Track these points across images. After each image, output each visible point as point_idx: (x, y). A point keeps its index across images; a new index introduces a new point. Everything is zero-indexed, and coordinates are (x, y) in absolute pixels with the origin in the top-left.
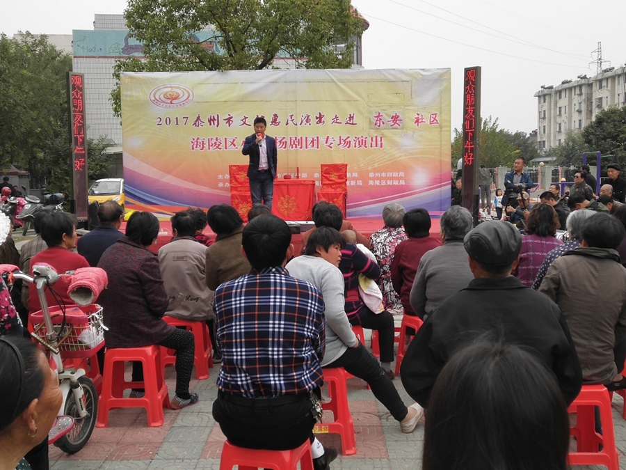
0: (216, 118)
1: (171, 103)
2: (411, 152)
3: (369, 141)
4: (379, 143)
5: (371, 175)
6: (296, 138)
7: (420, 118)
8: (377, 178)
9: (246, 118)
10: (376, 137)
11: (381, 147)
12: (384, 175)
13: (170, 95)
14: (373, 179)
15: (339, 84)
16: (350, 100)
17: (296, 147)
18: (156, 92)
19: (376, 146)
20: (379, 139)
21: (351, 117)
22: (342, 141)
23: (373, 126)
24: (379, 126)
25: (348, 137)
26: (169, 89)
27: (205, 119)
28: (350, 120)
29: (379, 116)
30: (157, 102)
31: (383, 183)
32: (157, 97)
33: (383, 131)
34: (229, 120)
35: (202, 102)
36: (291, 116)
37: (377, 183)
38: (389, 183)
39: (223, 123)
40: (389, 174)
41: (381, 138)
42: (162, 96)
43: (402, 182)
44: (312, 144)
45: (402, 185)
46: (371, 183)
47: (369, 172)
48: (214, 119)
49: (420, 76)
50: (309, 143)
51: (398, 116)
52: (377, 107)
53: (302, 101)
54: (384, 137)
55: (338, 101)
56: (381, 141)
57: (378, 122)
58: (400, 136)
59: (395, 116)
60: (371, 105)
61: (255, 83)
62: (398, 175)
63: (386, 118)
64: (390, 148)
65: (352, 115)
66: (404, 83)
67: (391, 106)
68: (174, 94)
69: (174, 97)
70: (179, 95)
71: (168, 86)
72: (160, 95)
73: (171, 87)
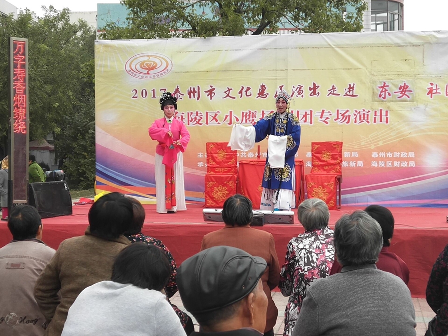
0: (196, 90)
1: (148, 73)
2: (422, 128)
3: (371, 116)
4: (384, 118)
5: (375, 155)
7: (434, 87)
8: (382, 159)
9: (229, 90)
10: (381, 110)
11: (387, 122)
12: (389, 155)
13: (147, 64)
14: (377, 160)
15: (337, 49)
16: (350, 69)
18: (132, 61)
19: (381, 121)
20: (384, 113)
21: (351, 88)
22: (340, 117)
23: (377, 98)
24: (384, 98)
25: (348, 111)
27: (184, 91)
28: (349, 91)
29: (384, 86)
30: (132, 72)
31: (389, 165)
32: (133, 67)
33: (389, 104)
34: (211, 92)
35: (181, 72)
36: (281, 87)
37: (382, 164)
38: (396, 164)
39: (204, 95)
40: (397, 155)
41: (387, 112)
42: (138, 67)
43: (412, 164)
44: (304, 119)
45: (412, 167)
46: (374, 164)
47: (372, 151)
48: (194, 92)
49: (434, 40)
50: (301, 117)
51: (407, 87)
52: (382, 75)
53: (294, 70)
54: (390, 110)
55: (336, 69)
56: (386, 115)
57: (383, 93)
58: (409, 109)
59: (404, 87)
60: (375, 74)
61: (240, 50)
62: (407, 155)
63: (393, 89)
64: (397, 123)
65: (352, 86)
66: (415, 47)
67: (399, 74)
68: (151, 64)
69: (151, 67)
70: (157, 65)
71: (145, 55)
72: (136, 65)
73: (148, 56)
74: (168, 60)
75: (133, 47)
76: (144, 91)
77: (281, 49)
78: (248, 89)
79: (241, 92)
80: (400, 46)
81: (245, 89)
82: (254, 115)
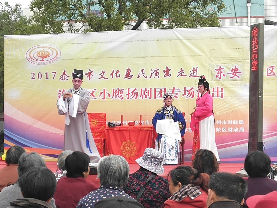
1: (43, 61)
4: (220, 93)
6: (146, 89)
8: (219, 126)
9: (103, 72)
10: (218, 88)
11: (222, 97)
12: (224, 122)
13: (42, 53)
15: (185, 41)
16: (194, 56)
17: (146, 97)
18: (31, 51)
19: (218, 96)
20: (220, 90)
21: (195, 71)
22: (187, 92)
23: (215, 78)
24: (220, 78)
25: (192, 88)
26: (42, 49)
28: (194, 73)
29: (220, 69)
30: (31, 59)
31: (224, 130)
32: (32, 56)
33: (223, 82)
34: (89, 74)
35: (67, 59)
36: (142, 70)
37: (219, 129)
38: (230, 130)
40: (230, 122)
41: (222, 89)
42: (36, 56)
43: (242, 130)
44: (160, 95)
45: (242, 133)
50: (157, 93)
51: (238, 69)
52: (218, 61)
53: (152, 57)
54: (225, 88)
55: (183, 56)
56: (222, 91)
57: (219, 74)
58: (239, 87)
59: (235, 69)
60: (213, 60)
61: (112, 42)
62: (238, 123)
63: (227, 71)
64: (230, 98)
65: (195, 69)
66: (243, 38)
67: (231, 60)
68: (45, 53)
69: (45, 55)
70: (49, 54)
71: (41, 46)
72: (34, 54)
73: (43, 47)
74: (58, 50)
75: (32, 41)
76: (40, 74)
77: (142, 41)
78: (118, 72)
79: (112, 74)
80: (232, 38)
81: (115, 72)
82: (122, 92)
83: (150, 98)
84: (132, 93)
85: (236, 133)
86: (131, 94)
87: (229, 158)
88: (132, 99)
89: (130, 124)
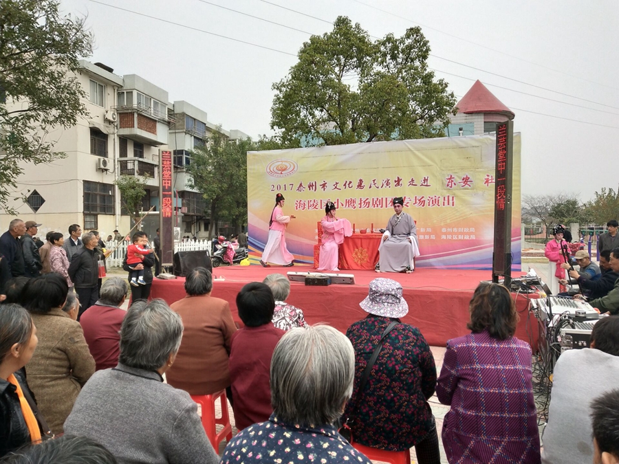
0: (314, 184)
1: (281, 174)
2: (481, 210)
3: (441, 200)
4: (451, 202)
5: (444, 230)
6: (378, 199)
7: (490, 178)
8: (450, 233)
9: (337, 183)
10: (448, 196)
11: (453, 205)
12: (455, 230)
13: (281, 167)
14: (446, 234)
15: (417, 153)
16: (425, 165)
17: (378, 206)
18: (271, 165)
19: (449, 204)
20: (451, 198)
21: (425, 180)
22: (417, 201)
23: (445, 187)
24: (451, 187)
25: (423, 197)
26: (280, 163)
27: (306, 185)
28: (424, 182)
29: (451, 178)
30: (271, 172)
31: (455, 238)
32: (272, 170)
33: (454, 191)
34: (324, 186)
35: (304, 172)
36: (374, 181)
37: (449, 237)
38: (461, 237)
39: (319, 187)
40: (461, 230)
41: (453, 197)
42: (275, 169)
43: (473, 237)
45: (473, 240)
46: (444, 237)
47: (442, 227)
48: (313, 185)
49: (490, 142)
50: (388, 202)
51: (469, 178)
52: (449, 170)
53: (383, 168)
54: (456, 196)
55: (414, 166)
56: (453, 200)
57: (450, 184)
58: (470, 195)
59: (466, 178)
60: (444, 169)
61: (344, 155)
62: (469, 230)
63: (458, 180)
64: (461, 206)
65: (426, 178)
66: (474, 148)
67: (462, 169)
68: (283, 167)
69: (283, 169)
70: (287, 167)
71: (280, 160)
72: (273, 168)
73: (282, 161)
74: (295, 164)
75: (271, 156)
76: (279, 186)
78: (350, 182)
79: (345, 185)
80: (463, 147)
81: (348, 183)
82: (354, 202)
83: (382, 207)
84: (364, 202)
85: (467, 240)
86: (362, 204)
87: (459, 264)
88: (364, 208)
89: (361, 232)
